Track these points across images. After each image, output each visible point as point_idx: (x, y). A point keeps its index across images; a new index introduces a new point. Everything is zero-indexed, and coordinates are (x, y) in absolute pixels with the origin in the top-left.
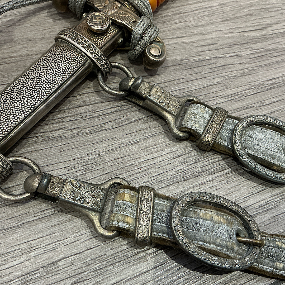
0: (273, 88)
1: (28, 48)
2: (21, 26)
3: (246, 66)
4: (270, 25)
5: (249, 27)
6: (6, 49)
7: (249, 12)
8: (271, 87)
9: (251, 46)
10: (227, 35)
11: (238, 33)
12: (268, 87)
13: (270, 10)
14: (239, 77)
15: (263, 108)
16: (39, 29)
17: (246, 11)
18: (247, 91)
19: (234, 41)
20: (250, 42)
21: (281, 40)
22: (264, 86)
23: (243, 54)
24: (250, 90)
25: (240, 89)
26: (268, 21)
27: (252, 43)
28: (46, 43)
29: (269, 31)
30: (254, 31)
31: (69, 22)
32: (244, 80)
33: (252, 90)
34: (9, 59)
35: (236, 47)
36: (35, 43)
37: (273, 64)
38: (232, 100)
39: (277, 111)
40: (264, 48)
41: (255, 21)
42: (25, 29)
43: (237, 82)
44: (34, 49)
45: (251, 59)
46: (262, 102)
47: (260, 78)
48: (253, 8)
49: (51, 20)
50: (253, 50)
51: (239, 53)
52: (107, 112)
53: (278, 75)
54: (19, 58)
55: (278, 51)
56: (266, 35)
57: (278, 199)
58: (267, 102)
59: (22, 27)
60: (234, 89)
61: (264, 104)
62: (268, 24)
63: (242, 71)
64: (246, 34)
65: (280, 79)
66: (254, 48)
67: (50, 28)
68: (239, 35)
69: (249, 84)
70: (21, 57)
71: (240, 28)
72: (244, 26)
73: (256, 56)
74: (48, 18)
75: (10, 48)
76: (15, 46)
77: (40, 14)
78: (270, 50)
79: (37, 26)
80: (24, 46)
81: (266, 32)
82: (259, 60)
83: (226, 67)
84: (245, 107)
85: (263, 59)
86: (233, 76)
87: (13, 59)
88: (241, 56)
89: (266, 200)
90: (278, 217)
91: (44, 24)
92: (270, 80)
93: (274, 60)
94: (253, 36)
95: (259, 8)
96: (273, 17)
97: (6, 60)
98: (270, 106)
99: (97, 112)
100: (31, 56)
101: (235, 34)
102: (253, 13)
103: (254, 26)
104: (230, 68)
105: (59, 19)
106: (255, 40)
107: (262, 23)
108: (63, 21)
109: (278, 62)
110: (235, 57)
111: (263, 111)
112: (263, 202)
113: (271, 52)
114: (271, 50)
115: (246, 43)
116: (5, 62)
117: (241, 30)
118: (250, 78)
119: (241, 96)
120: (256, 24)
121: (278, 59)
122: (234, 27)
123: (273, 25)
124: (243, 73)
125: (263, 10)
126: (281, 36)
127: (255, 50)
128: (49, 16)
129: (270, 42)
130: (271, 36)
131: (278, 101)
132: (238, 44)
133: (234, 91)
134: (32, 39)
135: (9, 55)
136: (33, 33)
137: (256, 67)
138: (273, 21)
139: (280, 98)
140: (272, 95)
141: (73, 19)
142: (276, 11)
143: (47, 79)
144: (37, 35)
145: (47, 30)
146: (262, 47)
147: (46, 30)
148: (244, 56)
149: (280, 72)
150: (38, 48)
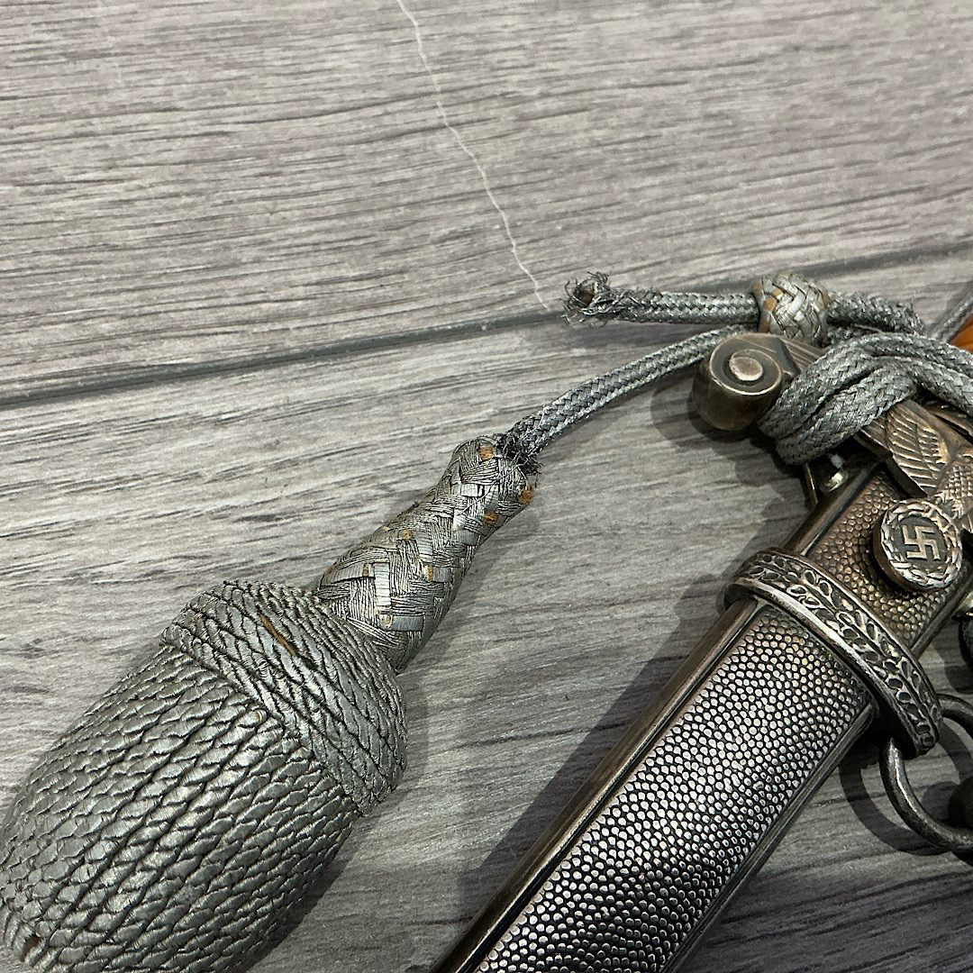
1: (595, 570)
2: (561, 464)
6: (511, 568)
16: (628, 481)
28: (657, 550)
31: (732, 459)
34: (528, 617)
36: (617, 548)
42: (576, 476)
44: (615, 576)
49: (666, 443)
52: (900, 903)
54: (562, 615)
59: (565, 469)
67: (666, 480)
70: (570, 610)
74: (657, 433)
75: (528, 564)
76: (546, 557)
77: (626, 412)
79: (620, 467)
80: (578, 557)
87: (542, 616)
91: (644, 461)
97: (518, 620)
99: (863, 897)
100: (606, 611)
105: (697, 444)
108: (709, 452)
116: (514, 628)
128: (658, 426)
134: (604, 528)
135: (528, 600)
136: (607, 497)
141: (745, 446)
143: (735, 795)
144: (621, 510)
145: (657, 492)
147: (650, 487)
150: (627, 572)
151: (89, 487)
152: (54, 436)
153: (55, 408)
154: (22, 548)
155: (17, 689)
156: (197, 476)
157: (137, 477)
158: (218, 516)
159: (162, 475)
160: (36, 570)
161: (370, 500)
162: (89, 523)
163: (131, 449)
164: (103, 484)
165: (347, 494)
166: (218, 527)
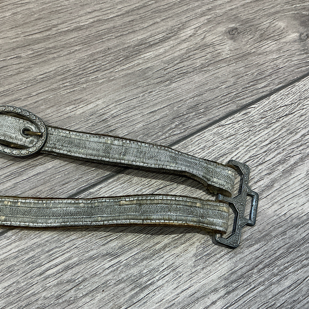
0: (43, 81)
3: (23, 65)
4: (55, 26)
5: (35, 30)
7: (39, 16)
8: (42, 80)
9: (33, 47)
10: (12, 41)
11: (23, 37)
12: (38, 81)
13: (60, 12)
14: (14, 75)
15: (30, 99)
17: (36, 16)
18: (18, 87)
19: (18, 45)
20: (32, 44)
21: (63, 38)
22: (35, 81)
23: (22, 55)
24: (21, 85)
25: (13, 85)
26: (55, 22)
27: (35, 44)
29: (54, 31)
30: (39, 33)
32: (18, 78)
33: (23, 85)
35: (18, 50)
37: (49, 60)
38: (3, 95)
39: (42, 100)
40: (44, 47)
41: (42, 24)
43: (11, 80)
45: (29, 59)
46: (30, 94)
47: (33, 74)
48: (44, 13)
50: (33, 50)
51: (19, 55)
53: (51, 69)
55: (57, 48)
56: (50, 35)
57: (23, 170)
58: (34, 94)
60: (7, 86)
61: (32, 95)
62: (54, 25)
63: (19, 70)
64: (30, 37)
65: (52, 73)
66: (34, 49)
68: (24, 39)
69: (22, 80)
71: (26, 32)
72: (31, 30)
73: (34, 55)
78: (49, 48)
81: (50, 33)
82: (36, 59)
83: (4, 68)
84: (14, 100)
85: (41, 57)
86: (9, 75)
88: (20, 57)
89: (12, 172)
90: (18, 183)
92: (42, 74)
93: (51, 56)
94: (37, 38)
95: (50, 11)
96: (61, 17)
98: (36, 97)
101: (20, 38)
102: (42, 17)
103: (40, 29)
104: (8, 69)
106: (37, 41)
107: (48, 25)
109: (54, 58)
110: (15, 59)
111: (29, 102)
112: (8, 174)
113: (50, 50)
114: (51, 48)
115: (28, 45)
117: (27, 34)
118: (24, 75)
119: (12, 92)
120: (43, 27)
121: (55, 55)
122: (20, 33)
123: (58, 26)
124: (19, 72)
125: (53, 13)
126: (64, 34)
127: (35, 50)
129: (52, 41)
130: (54, 36)
131: (45, 91)
132: (21, 47)
133: (7, 87)
137: (32, 65)
138: (60, 22)
139: (47, 89)
140: (40, 87)
142: (65, 11)
146: (43, 46)
148: (23, 56)
149: (54, 66)
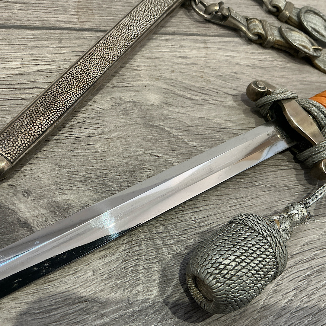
151: (233, 51)
152: (225, 42)
153: (223, 38)
154: (228, 58)
155: (236, 78)
156: (248, 52)
157: (240, 51)
158: (254, 59)
159: (243, 51)
160: (231, 62)
161: (274, 61)
162: (236, 56)
163: (237, 47)
164: (235, 51)
165: (271, 59)
166: (254, 61)
